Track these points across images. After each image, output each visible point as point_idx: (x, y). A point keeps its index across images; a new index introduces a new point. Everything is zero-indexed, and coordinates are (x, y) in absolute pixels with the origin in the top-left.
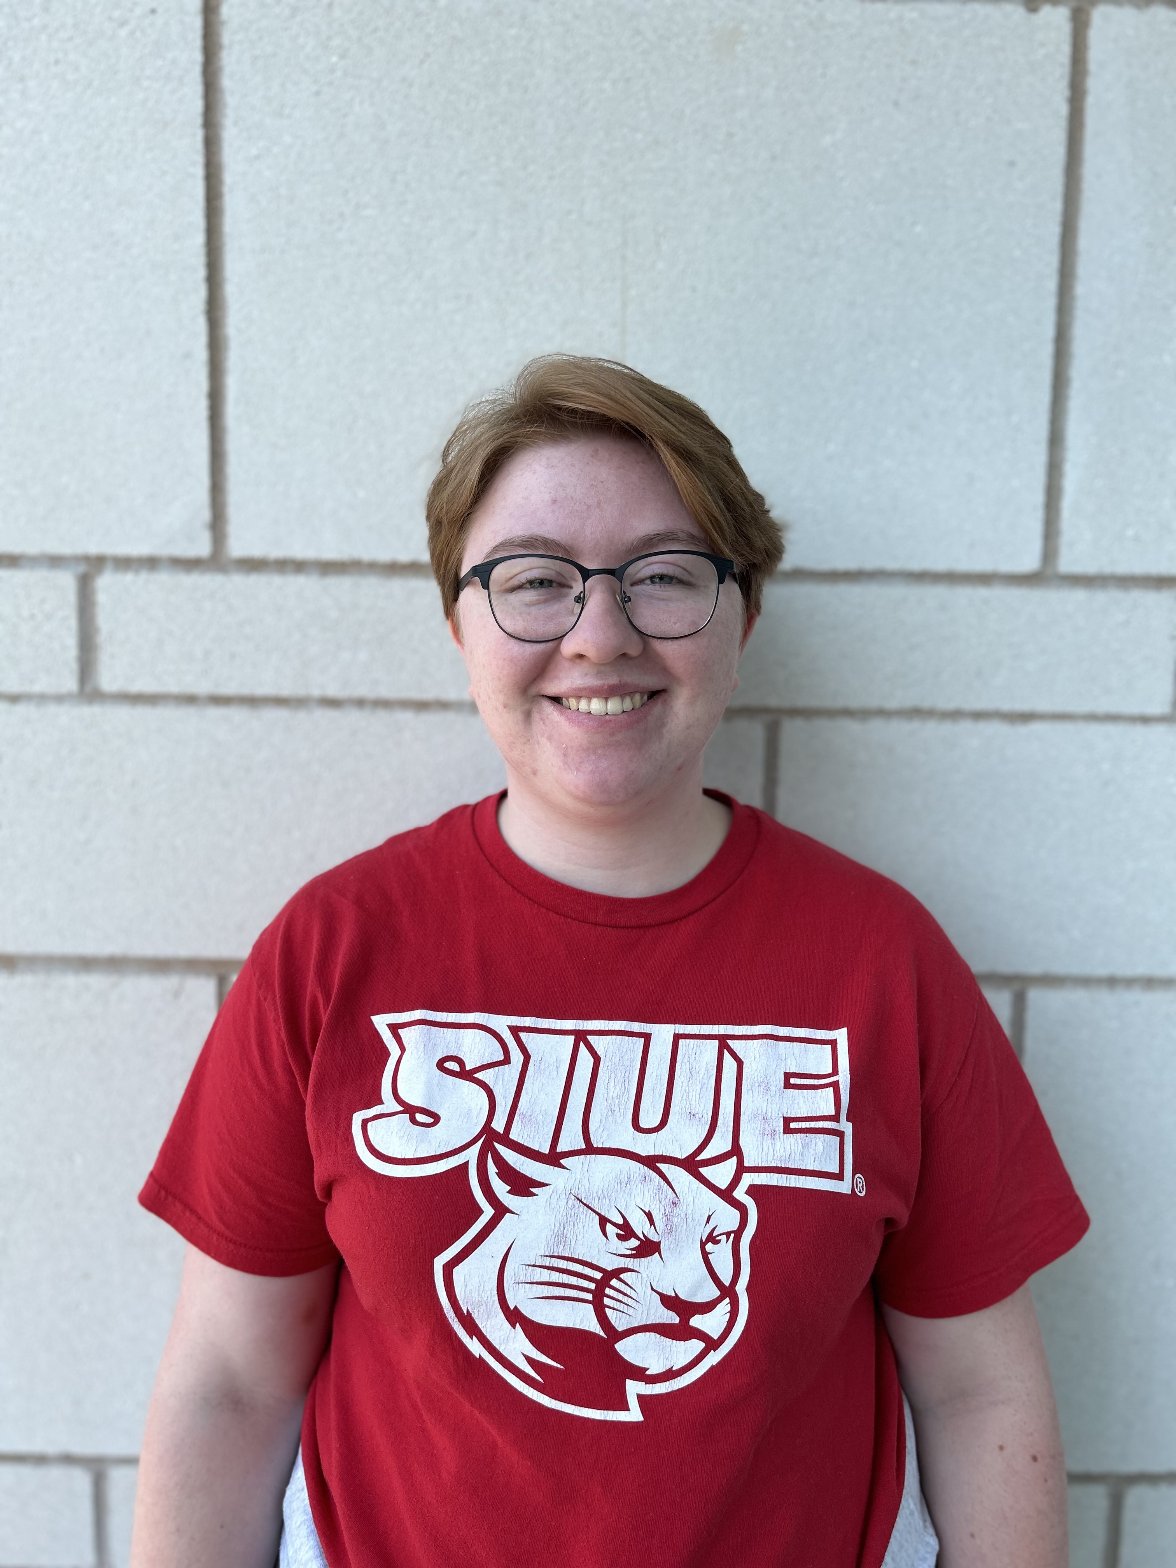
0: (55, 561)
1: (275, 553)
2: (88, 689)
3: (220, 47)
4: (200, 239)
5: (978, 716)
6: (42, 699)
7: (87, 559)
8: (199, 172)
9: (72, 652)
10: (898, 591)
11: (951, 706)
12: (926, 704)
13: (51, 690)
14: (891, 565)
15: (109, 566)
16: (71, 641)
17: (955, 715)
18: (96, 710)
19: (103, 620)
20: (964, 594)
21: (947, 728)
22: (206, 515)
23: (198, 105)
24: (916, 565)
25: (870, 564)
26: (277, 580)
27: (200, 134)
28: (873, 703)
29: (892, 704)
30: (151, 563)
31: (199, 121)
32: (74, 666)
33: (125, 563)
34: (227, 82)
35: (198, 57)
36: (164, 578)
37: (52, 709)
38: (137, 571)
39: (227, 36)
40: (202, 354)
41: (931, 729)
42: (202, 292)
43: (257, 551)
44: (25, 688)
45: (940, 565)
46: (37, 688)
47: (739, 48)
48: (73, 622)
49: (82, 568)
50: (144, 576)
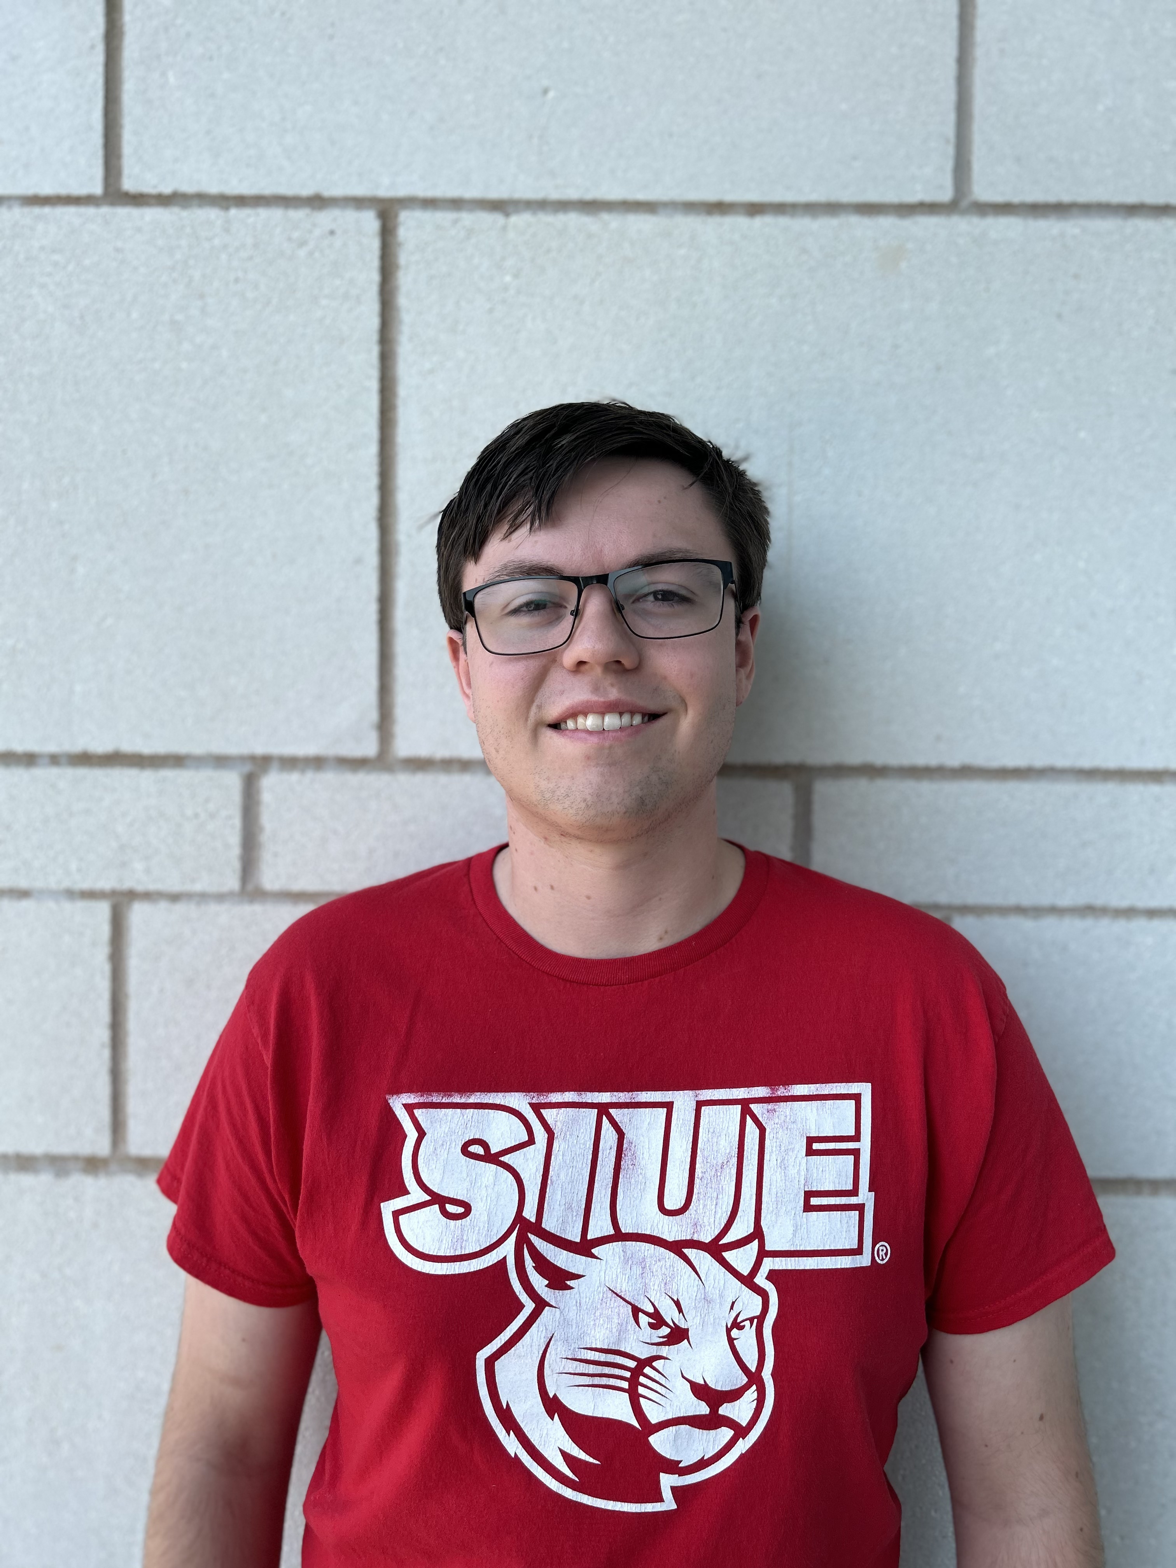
0: (221, 761)
1: (441, 753)
2: (250, 887)
3: (397, 267)
4: (373, 449)
5: (1152, 913)
6: (203, 897)
7: (252, 758)
8: (374, 385)
9: (236, 851)
10: (1066, 788)
11: (1125, 904)
12: (1099, 902)
13: (213, 889)
14: (1061, 762)
15: (275, 765)
16: (235, 839)
17: (1129, 912)
18: (257, 908)
19: (267, 820)
20: (1136, 792)
21: (1120, 926)
22: (373, 715)
23: (374, 322)
24: (1086, 763)
25: (1039, 762)
26: (443, 779)
27: (375, 350)
28: (1045, 900)
29: (1065, 901)
30: (317, 763)
31: (375, 337)
32: (237, 865)
33: (290, 763)
34: (403, 301)
35: (375, 277)
36: (329, 777)
37: (213, 908)
38: (303, 771)
39: (404, 257)
40: (372, 560)
41: (1105, 927)
42: (374, 500)
43: (423, 751)
44: (188, 887)
45: (1112, 763)
46: (198, 887)
47: (903, 265)
48: (237, 822)
49: (247, 768)
50: (310, 775)
